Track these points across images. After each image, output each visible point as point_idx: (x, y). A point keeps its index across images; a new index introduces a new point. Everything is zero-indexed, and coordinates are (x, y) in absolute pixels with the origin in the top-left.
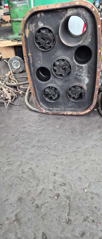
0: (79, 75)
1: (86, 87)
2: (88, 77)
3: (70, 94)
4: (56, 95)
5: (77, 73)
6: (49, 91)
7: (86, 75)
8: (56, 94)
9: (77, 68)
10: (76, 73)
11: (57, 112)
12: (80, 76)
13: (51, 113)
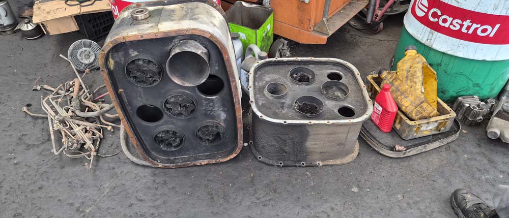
0: (209, 110)
1: (224, 124)
2: (224, 111)
3: (201, 136)
4: (178, 140)
5: (206, 108)
6: (165, 136)
7: (221, 109)
8: (176, 138)
9: (205, 103)
10: (204, 108)
11: (184, 163)
12: (211, 111)
13: (173, 166)
